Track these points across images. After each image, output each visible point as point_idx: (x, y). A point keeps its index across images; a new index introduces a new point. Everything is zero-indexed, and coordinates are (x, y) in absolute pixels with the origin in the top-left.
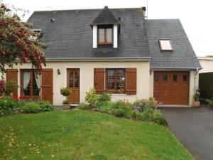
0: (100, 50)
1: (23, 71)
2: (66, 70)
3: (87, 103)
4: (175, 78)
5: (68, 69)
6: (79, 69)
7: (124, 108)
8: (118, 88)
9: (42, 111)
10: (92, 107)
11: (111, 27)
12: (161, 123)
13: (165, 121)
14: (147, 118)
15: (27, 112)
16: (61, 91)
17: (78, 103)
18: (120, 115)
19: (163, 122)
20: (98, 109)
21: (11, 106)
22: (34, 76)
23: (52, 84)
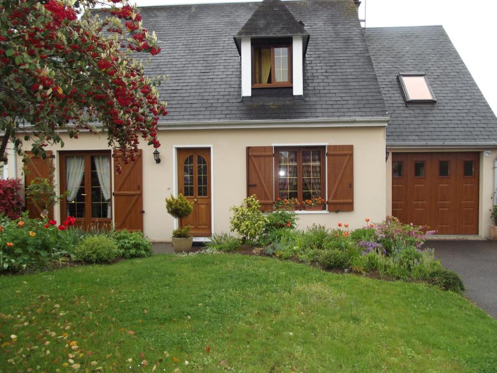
0: (259, 102)
1: (65, 156)
2: (174, 153)
3: (236, 235)
4: (444, 170)
5: (179, 150)
6: (208, 149)
7: (340, 247)
8: (307, 196)
9: (123, 257)
10: (253, 246)
11: (287, 43)
12: (447, 286)
13: (456, 279)
14: (405, 273)
15: (88, 261)
16: (170, 204)
17: (209, 235)
18: (335, 266)
19: (451, 283)
20: (269, 250)
21: (46, 247)
22: (93, 167)
23: (140, 187)
